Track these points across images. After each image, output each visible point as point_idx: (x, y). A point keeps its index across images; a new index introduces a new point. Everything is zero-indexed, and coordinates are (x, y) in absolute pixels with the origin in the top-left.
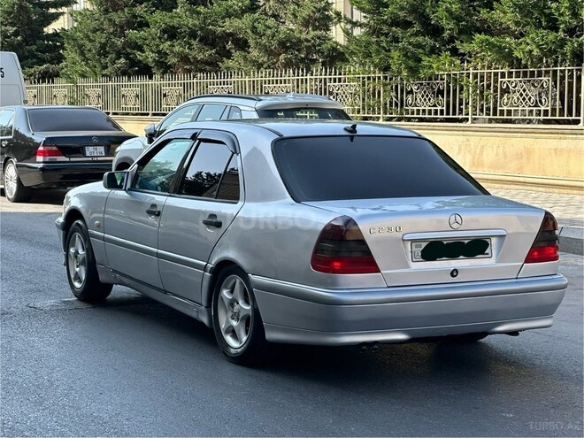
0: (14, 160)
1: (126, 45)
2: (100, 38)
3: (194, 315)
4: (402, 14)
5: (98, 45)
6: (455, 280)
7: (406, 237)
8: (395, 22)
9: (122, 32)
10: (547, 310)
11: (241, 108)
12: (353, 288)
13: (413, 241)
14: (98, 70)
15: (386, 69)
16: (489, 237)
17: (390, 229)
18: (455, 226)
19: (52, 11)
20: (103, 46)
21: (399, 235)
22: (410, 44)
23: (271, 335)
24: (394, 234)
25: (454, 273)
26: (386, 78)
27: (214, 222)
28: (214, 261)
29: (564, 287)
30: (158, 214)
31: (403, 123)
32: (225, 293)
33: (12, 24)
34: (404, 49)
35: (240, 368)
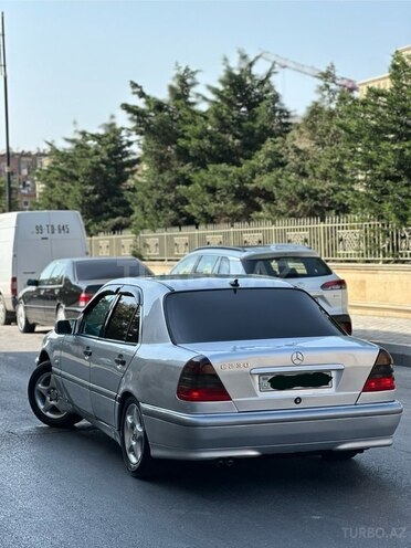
0: (64, 306)
1: (176, 200)
2: (156, 195)
3: (113, 436)
4: (392, 170)
5: (155, 201)
6: (298, 406)
7: (253, 372)
8: (388, 177)
9: (174, 188)
10: (387, 431)
11: (230, 258)
12: (209, 413)
13: (260, 375)
14: (155, 222)
15: (381, 217)
16: (329, 371)
17: (239, 366)
18: (297, 362)
19: (127, 169)
20: (159, 201)
21: (248, 370)
22: (400, 195)
23: (155, 453)
24: (244, 369)
25: (298, 400)
26: (383, 225)
27: (121, 360)
28: (121, 391)
29: (400, 411)
30: (90, 354)
31: (391, 265)
32: (129, 419)
33: (91, 184)
34: (394, 200)
35: (136, 481)
